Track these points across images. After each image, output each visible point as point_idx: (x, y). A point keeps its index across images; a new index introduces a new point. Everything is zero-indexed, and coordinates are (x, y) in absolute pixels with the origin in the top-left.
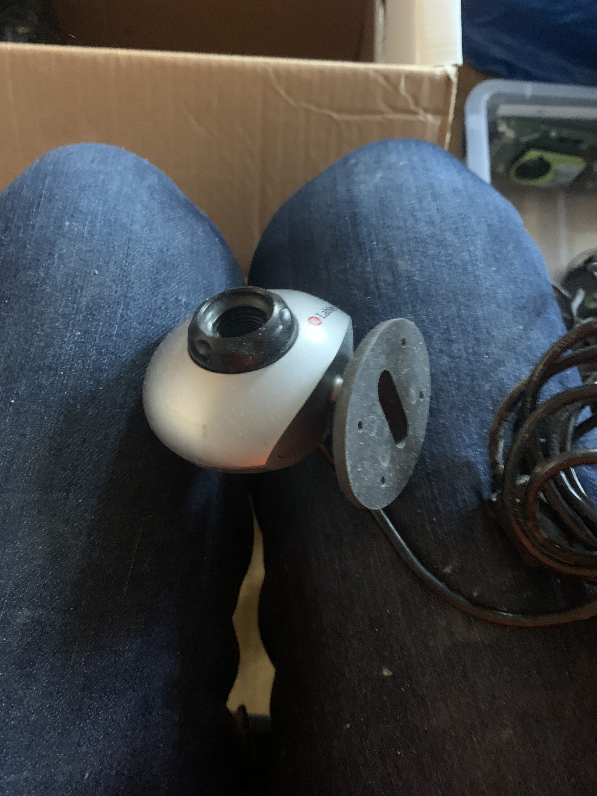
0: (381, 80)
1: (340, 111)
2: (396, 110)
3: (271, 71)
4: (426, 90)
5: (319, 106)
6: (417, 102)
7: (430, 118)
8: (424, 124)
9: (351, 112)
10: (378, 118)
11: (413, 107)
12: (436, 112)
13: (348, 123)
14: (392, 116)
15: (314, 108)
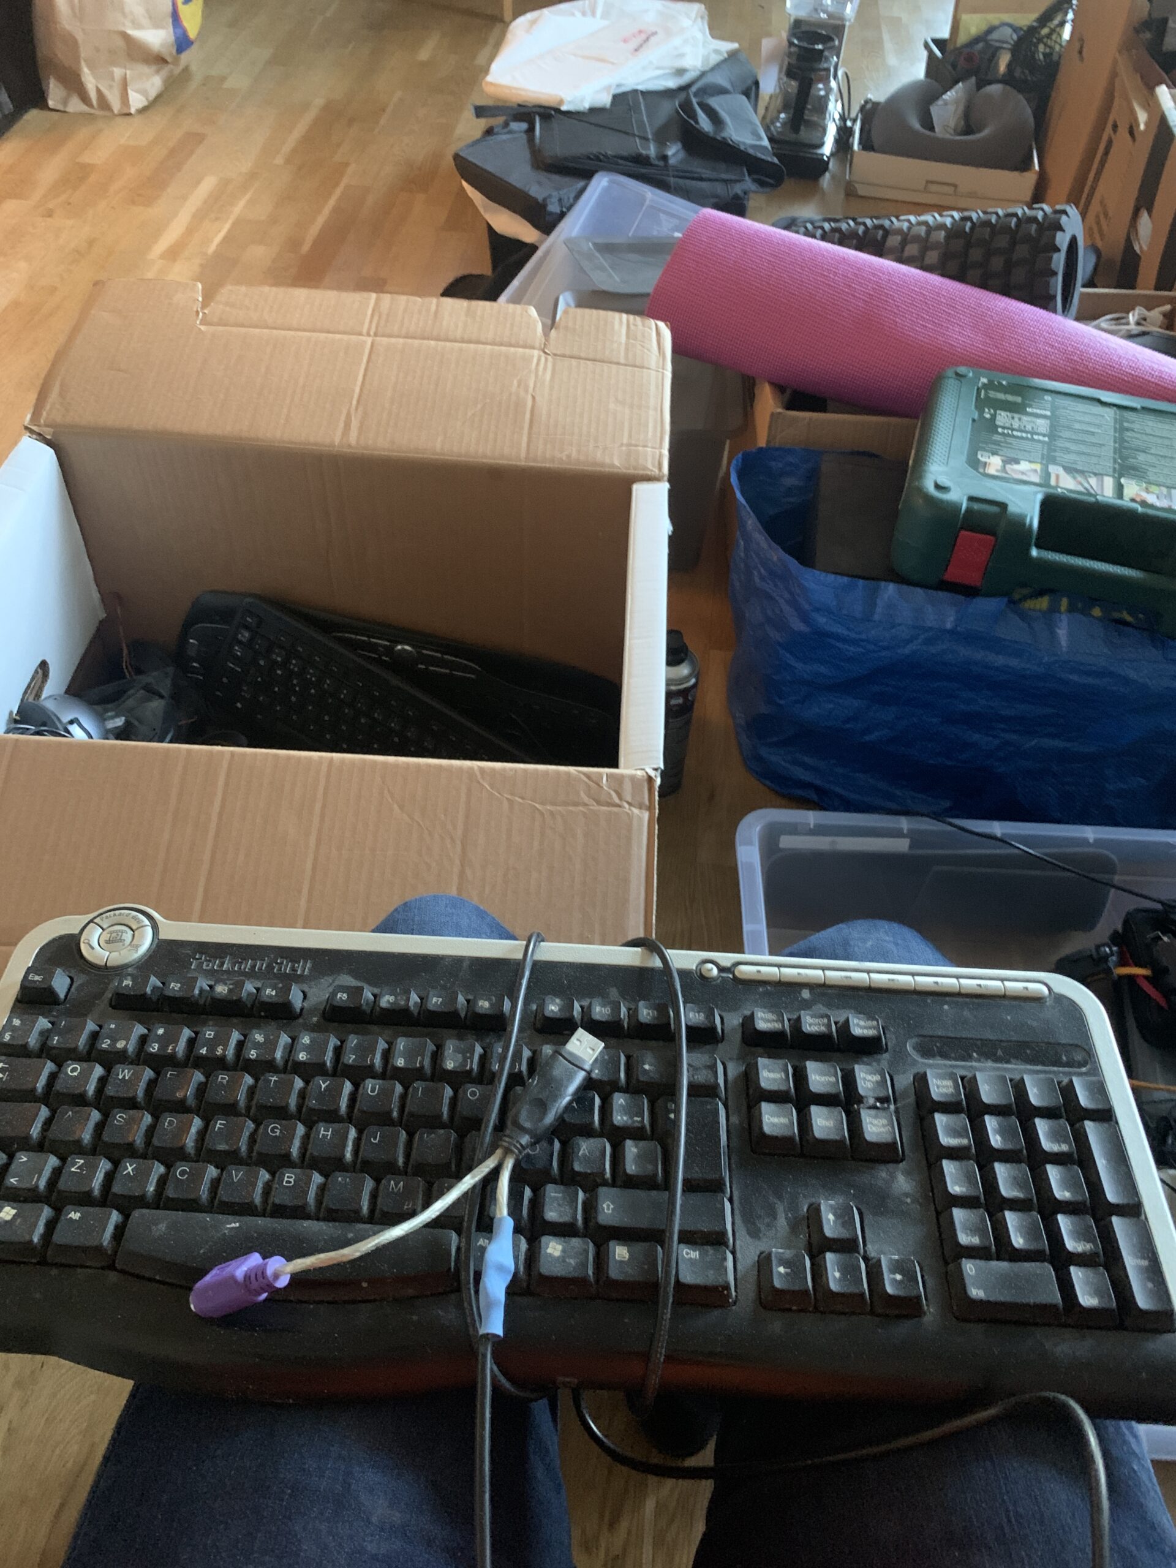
0: (585, 779)
1: (543, 803)
2: (599, 803)
3: (476, 768)
4: (628, 787)
5: (523, 798)
6: (620, 798)
7: (636, 811)
8: (630, 817)
9: (554, 804)
10: (581, 808)
11: (617, 800)
12: (640, 806)
13: (552, 813)
14: (596, 807)
15: (517, 799)
